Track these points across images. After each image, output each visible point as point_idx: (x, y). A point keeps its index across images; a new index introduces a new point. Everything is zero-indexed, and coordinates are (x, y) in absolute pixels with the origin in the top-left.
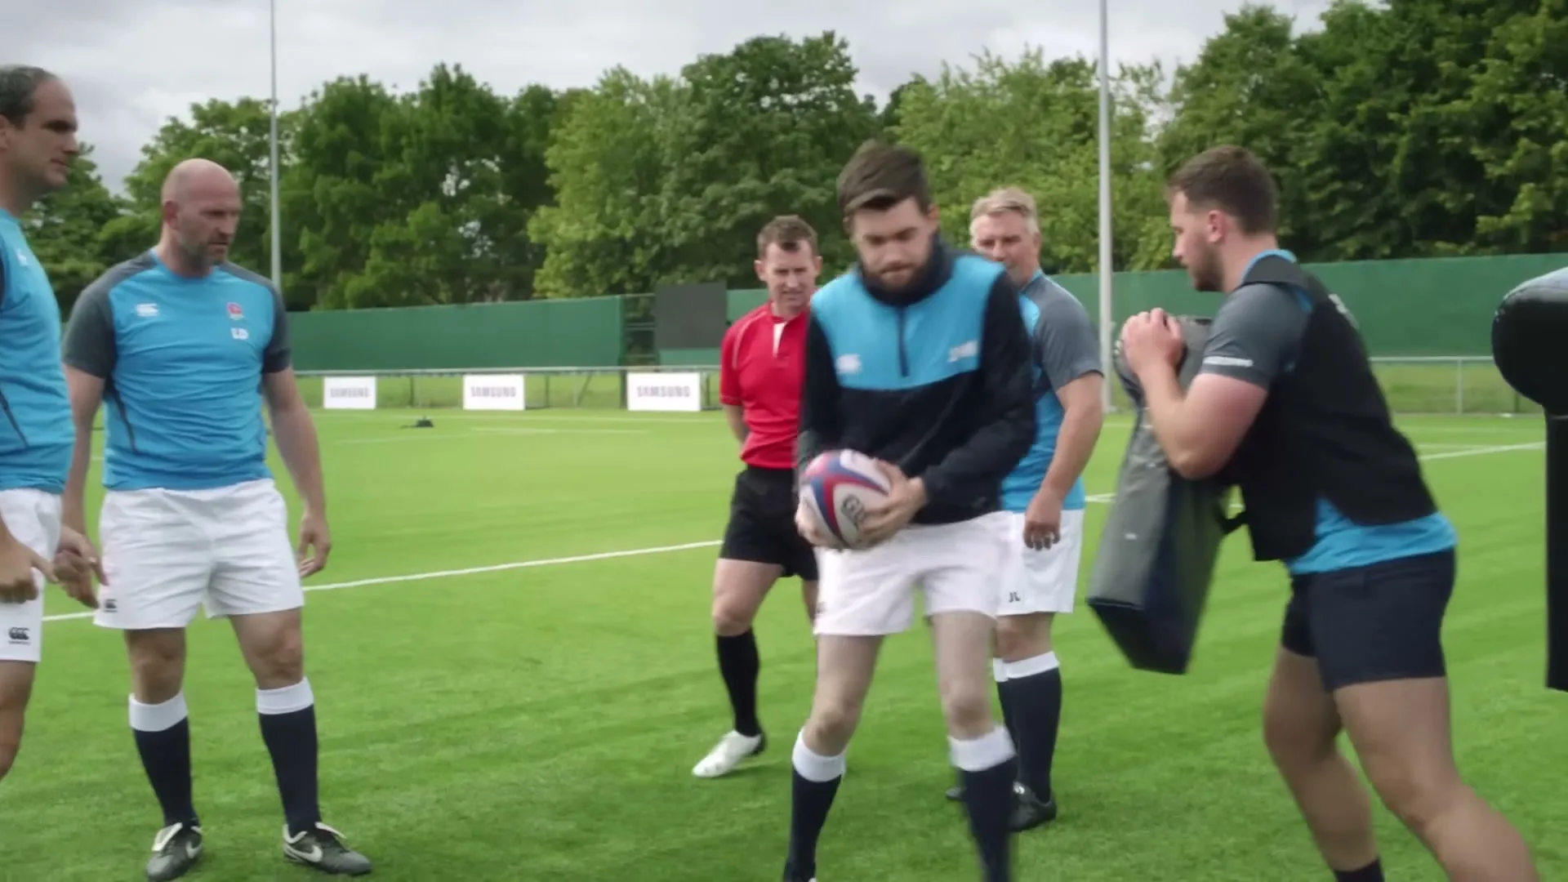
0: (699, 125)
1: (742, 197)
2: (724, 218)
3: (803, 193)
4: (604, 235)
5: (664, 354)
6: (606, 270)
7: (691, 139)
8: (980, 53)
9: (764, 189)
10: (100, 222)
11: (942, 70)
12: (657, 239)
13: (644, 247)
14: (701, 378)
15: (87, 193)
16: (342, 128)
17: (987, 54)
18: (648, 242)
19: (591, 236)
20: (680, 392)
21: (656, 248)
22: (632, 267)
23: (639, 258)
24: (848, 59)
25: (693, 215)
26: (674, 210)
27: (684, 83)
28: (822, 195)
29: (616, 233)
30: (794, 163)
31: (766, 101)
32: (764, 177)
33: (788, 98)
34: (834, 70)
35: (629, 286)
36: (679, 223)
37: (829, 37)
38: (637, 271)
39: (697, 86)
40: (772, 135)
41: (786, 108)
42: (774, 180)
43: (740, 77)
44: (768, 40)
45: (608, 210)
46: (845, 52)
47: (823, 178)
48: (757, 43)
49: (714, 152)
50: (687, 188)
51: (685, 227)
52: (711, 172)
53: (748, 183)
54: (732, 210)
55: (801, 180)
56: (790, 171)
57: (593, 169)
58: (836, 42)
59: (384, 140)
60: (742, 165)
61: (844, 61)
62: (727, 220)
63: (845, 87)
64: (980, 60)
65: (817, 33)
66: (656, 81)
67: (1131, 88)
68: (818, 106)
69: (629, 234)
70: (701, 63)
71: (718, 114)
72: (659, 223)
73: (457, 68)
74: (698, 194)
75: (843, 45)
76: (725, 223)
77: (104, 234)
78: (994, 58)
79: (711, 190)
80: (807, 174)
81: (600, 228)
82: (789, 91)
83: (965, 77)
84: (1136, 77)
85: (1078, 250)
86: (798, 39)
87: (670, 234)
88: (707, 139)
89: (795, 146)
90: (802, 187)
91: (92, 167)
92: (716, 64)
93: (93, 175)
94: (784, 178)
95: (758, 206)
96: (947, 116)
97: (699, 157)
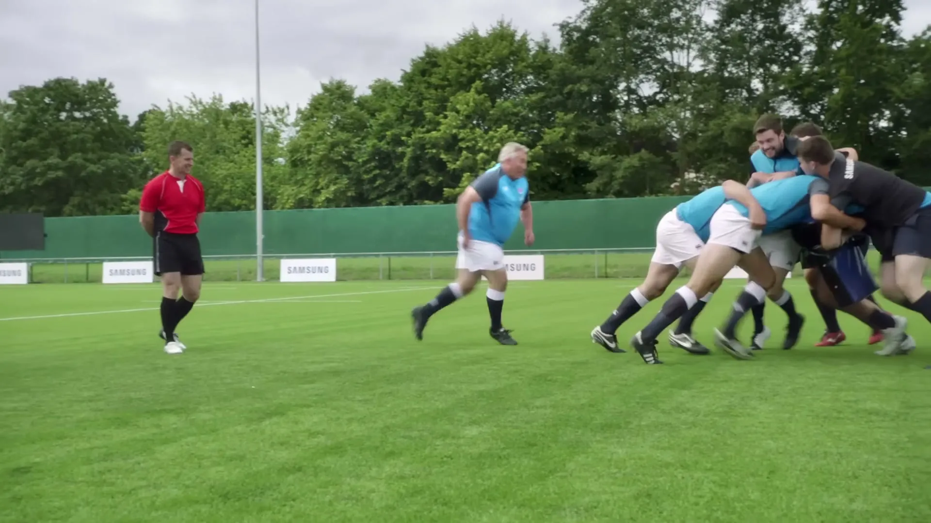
0: (22, 126)
1: (50, 167)
2: (37, 179)
3: (88, 167)
7: (16, 134)
8: (191, 96)
9: (63, 164)
11: (168, 104)
14: (28, 266)
17: (194, 97)
20: (14, 273)
24: (114, 95)
25: (18, 177)
27: (11, 101)
28: (99, 168)
30: (84, 151)
31: (63, 115)
32: (63, 157)
33: (77, 115)
34: (105, 100)
36: (8, 181)
37: (102, 82)
39: (20, 102)
40: (69, 134)
41: (75, 119)
42: (70, 159)
43: (47, 100)
44: (65, 80)
46: (112, 91)
47: (99, 160)
48: (58, 82)
49: (32, 141)
50: (13, 161)
51: (12, 184)
52: (29, 154)
53: (53, 160)
54: (43, 174)
55: (86, 160)
56: (80, 154)
58: (107, 84)
60: (49, 150)
61: (111, 95)
62: (39, 180)
63: (112, 110)
64: (191, 100)
65: (95, 79)
67: (272, 118)
68: (94, 118)
70: (22, 90)
71: (33, 121)
74: (21, 165)
76: (38, 182)
78: (198, 99)
79: (30, 163)
80: (90, 156)
82: (78, 110)
83: (181, 108)
84: (275, 113)
85: (244, 202)
86: (82, 81)
88: (26, 134)
89: (83, 141)
90: (88, 164)
92: (32, 92)
94: (76, 158)
95: (60, 173)
96: (172, 128)
97: (22, 144)
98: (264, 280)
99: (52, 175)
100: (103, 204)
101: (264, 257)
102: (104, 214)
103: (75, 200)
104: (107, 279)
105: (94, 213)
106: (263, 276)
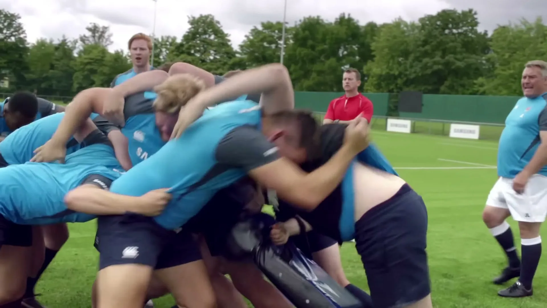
0: (423, 38)
1: (435, 63)
3: (456, 63)
4: (388, 73)
6: (388, 85)
7: (420, 43)
8: (522, 18)
9: (442, 61)
10: (230, 58)
12: (406, 75)
13: (401, 78)
14: (412, 123)
15: (227, 49)
16: (307, 33)
18: (402, 76)
19: (384, 73)
21: (405, 79)
22: (397, 84)
23: (399, 81)
24: (476, 19)
25: (418, 68)
26: (412, 67)
27: (419, 24)
28: (462, 64)
29: (392, 73)
30: (455, 53)
31: (447, 31)
32: (443, 57)
33: (455, 31)
34: (471, 22)
35: (395, 90)
36: (413, 71)
37: (471, 11)
38: (398, 86)
39: (423, 24)
40: (448, 43)
41: (454, 34)
42: (447, 58)
43: (439, 23)
44: (449, 11)
45: (390, 64)
46: (475, 16)
47: (464, 58)
48: (444, 12)
49: (428, 47)
50: (418, 59)
51: (415, 72)
52: (426, 54)
53: (437, 59)
54: (431, 67)
55: (456, 59)
56: (452, 55)
57: (386, 50)
58: (473, 12)
59: (320, 37)
60: (436, 52)
63: (475, 28)
64: (522, 21)
65: (466, 9)
68: (465, 34)
69: (397, 73)
70: (426, 17)
71: (429, 35)
72: (406, 70)
73: (348, 15)
74: (420, 61)
75: (475, 14)
76: (429, 71)
77: (231, 62)
79: (426, 60)
80: (459, 56)
81: (387, 71)
82: (455, 28)
83: (516, 27)
86: (459, 11)
87: (410, 74)
88: (425, 43)
89: (455, 48)
90: (456, 61)
91: (229, 41)
92: (430, 18)
93: (229, 43)
94: (450, 57)
95: (440, 67)
96: (509, 40)
97: (422, 49)
99: (436, 67)
100: (463, 86)
102: (463, 94)
103: (447, 83)
104: (452, 134)
105: (457, 92)
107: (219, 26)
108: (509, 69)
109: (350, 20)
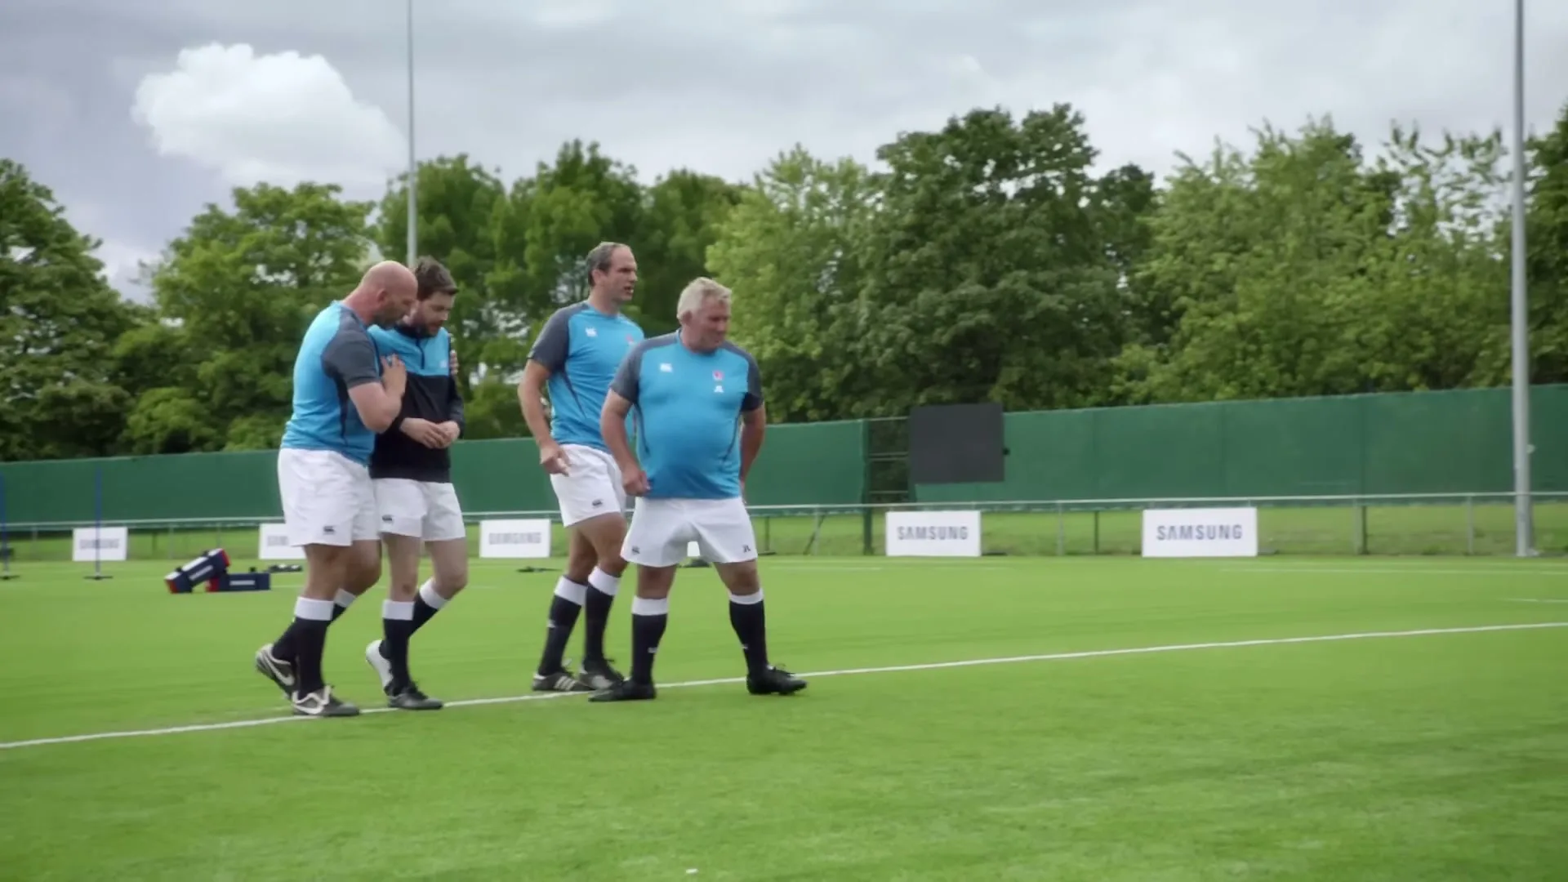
0: (908, 219)
1: (962, 305)
2: (939, 330)
3: (1038, 301)
4: (783, 352)
5: (920, 489)
6: (783, 396)
7: (897, 236)
8: (1261, 127)
9: (989, 295)
10: (112, 335)
11: (1212, 147)
12: (850, 356)
13: (832, 368)
14: (979, 516)
15: (95, 297)
16: (442, 221)
17: (1269, 128)
18: (837, 361)
19: (768, 352)
20: (954, 533)
21: (848, 368)
22: (816, 393)
23: (827, 380)
24: (1085, 137)
25: (902, 328)
26: (873, 320)
27: (885, 168)
28: (1061, 302)
29: (799, 350)
30: (1027, 262)
31: (980, 190)
32: (989, 281)
34: (1066, 149)
35: (811, 414)
36: (883, 338)
37: (1061, 111)
38: (824, 396)
39: (902, 168)
41: (1006, 198)
42: (1002, 284)
43: (950, 161)
44: (988, 115)
45: (788, 321)
46: (1080, 129)
47: (1060, 283)
48: (977, 118)
49: (928, 250)
50: (885, 296)
51: (891, 342)
52: (922, 276)
54: (951, 318)
55: (1034, 284)
56: (1023, 273)
57: (767, 272)
58: (1071, 115)
59: (496, 235)
60: (961, 267)
61: (1079, 140)
62: (943, 334)
63: (1077, 171)
64: (1261, 136)
65: (1046, 107)
66: (841, 165)
67: (1459, 164)
68: (1040, 193)
69: (816, 352)
70: (902, 142)
71: (927, 207)
72: (850, 339)
73: (594, 148)
74: (905, 302)
75: (1078, 120)
76: (942, 336)
77: (121, 348)
78: (1277, 133)
79: (923, 297)
80: (1042, 276)
81: (778, 344)
82: (1008, 177)
83: (1236, 157)
84: (1469, 150)
85: (1392, 368)
86: (1019, 114)
87: (867, 351)
88: (919, 233)
89: (1029, 245)
90: (1037, 294)
91: (98, 265)
92: (921, 144)
93: (98, 275)
94: (1015, 281)
95: (984, 316)
96: (1220, 204)
97: (908, 256)
98: (1536, 553)
99: (967, 321)
100: (1070, 380)
101: (1535, 500)
102: (1071, 406)
103: (1011, 374)
104: (1152, 547)
105: (1049, 403)
106: (1532, 542)
107: (50, 206)
108: (1233, 308)
109: (599, 166)
